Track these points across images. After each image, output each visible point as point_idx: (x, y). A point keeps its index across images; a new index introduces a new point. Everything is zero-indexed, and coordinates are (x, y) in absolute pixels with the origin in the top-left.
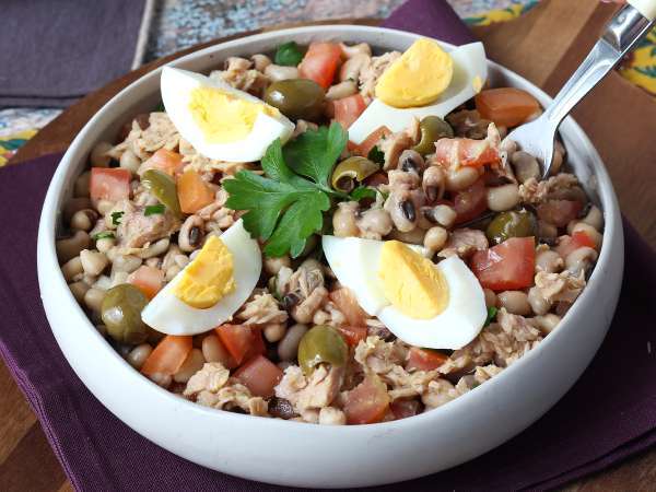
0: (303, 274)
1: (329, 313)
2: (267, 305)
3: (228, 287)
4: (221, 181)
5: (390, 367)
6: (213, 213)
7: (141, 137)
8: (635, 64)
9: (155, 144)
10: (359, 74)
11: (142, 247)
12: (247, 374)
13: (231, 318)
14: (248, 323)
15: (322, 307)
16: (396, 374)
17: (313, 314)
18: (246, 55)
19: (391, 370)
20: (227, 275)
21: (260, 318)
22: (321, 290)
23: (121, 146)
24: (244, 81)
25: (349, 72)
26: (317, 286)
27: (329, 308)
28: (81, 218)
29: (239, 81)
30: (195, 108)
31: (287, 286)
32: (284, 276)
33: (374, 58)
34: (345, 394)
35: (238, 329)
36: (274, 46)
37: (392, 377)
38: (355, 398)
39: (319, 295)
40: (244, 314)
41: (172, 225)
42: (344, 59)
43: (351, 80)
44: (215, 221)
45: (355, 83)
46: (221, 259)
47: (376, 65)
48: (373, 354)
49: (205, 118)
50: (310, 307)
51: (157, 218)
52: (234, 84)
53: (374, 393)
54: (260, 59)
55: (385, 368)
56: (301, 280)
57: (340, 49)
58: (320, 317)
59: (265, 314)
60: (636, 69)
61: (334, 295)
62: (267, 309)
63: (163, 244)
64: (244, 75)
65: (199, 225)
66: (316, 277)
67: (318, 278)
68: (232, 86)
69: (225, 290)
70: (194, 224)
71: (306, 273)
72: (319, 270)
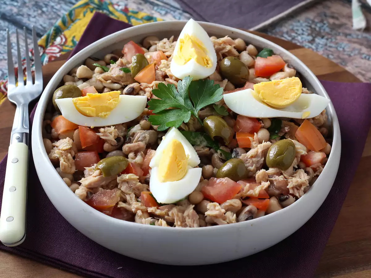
0: (142, 133)
1: (136, 156)
2: (111, 133)
3: (103, 114)
4: (166, 79)
5: (130, 192)
6: (146, 87)
9: (165, 49)
11: (106, 81)
12: (82, 155)
13: (92, 128)
14: (98, 134)
15: (136, 152)
16: (130, 197)
17: (130, 152)
18: (248, 43)
19: (130, 194)
20: (108, 109)
21: (103, 136)
22: (142, 144)
23: (156, 42)
24: (224, 48)
26: (141, 141)
27: (139, 154)
28: (108, 57)
29: (220, 47)
31: (134, 134)
32: (136, 129)
34: (100, 189)
35: (90, 133)
37: (128, 197)
40: (101, 130)
41: (127, 81)
42: (280, 70)
43: (270, 80)
46: (111, 101)
48: (127, 182)
50: (130, 148)
51: (122, 73)
52: (216, 47)
55: (127, 191)
56: (138, 135)
57: (284, 65)
58: (131, 155)
59: (106, 136)
62: (109, 134)
63: (116, 86)
64: (224, 46)
65: (135, 88)
66: (145, 137)
67: (145, 138)
68: (214, 47)
69: (100, 114)
70: (133, 86)
71: (144, 133)
72: (148, 136)
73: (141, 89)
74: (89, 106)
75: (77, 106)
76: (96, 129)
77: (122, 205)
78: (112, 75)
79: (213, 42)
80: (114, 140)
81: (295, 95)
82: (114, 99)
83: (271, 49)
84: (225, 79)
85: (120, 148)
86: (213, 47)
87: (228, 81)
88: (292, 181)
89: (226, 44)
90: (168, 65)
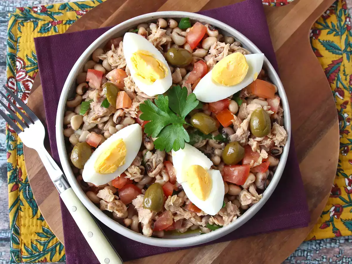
1: (162, 177)
2: (136, 173)
3: (121, 164)
5: (178, 209)
6: (129, 111)
7: (112, 56)
8: (319, 38)
9: (116, 63)
10: (210, 48)
11: (97, 120)
13: (120, 176)
14: (126, 177)
15: (160, 173)
17: (156, 176)
18: (167, 19)
21: (132, 177)
22: (160, 166)
23: (104, 56)
24: (160, 42)
25: (206, 45)
26: (160, 164)
27: (163, 173)
28: (79, 91)
29: (158, 42)
30: (133, 61)
31: (149, 160)
32: (148, 155)
33: (219, 42)
34: (157, 217)
35: (121, 180)
36: (180, 17)
38: (160, 221)
42: (207, 35)
44: (130, 114)
45: (207, 51)
46: (121, 152)
50: (155, 174)
51: (105, 109)
52: (155, 44)
53: (167, 220)
54: (172, 23)
55: (176, 210)
56: (154, 160)
57: (206, 29)
58: (158, 177)
60: (319, 40)
62: (135, 175)
63: (106, 119)
64: (161, 40)
65: (122, 116)
66: (160, 160)
68: (154, 45)
70: (120, 115)
71: (157, 157)
72: (162, 158)
73: (126, 114)
74: (110, 166)
75: (102, 173)
76: (124, 175)
77: (177, 219)
78: (98, 115)
79: (151, 42)
80: (141, 176)
81: (245, 70)
82: (122, 148)
83: (188, 17)
84: (177, 68)
87: (180, 68)
88: (276, 139)
89: (161, 38)
90: (132, 82)
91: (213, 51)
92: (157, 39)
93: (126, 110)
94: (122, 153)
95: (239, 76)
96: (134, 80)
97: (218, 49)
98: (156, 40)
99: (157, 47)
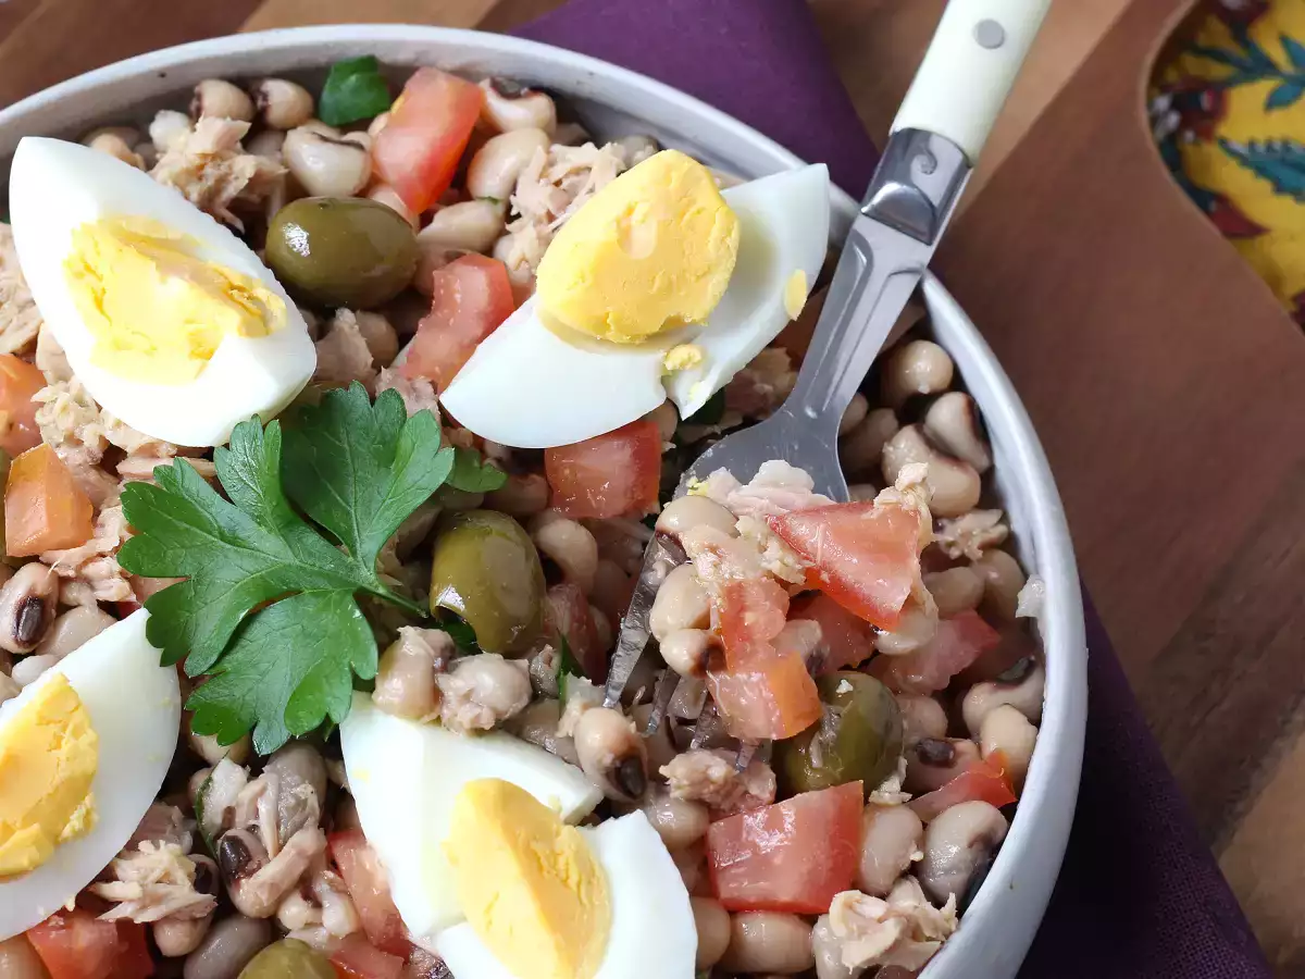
0: (271, 793)
1: (318, 905)
2: (166, 877)
3: (75, 822)
4: (122, 467)
6: (85, 563)
8: (1224, 130)
10: (513, 190)
13: (71, 906)
14: (112, 915)
15: (304, 886)
17: (280, 901)
18: (247, 81)
20: (78, 787)
21: (144, 908)
22: (308, 839)
24: (222, 181)
25: (491, 175)
26: (299, 826)
27: (321, 887)
29: (210, 182)
30: (78, 275)
31: (230, 813)
32: (225, 786)
33: (558, 148)
35: (85, 936)
36: (322, 60)
39: (300, 853)
40: (110, 890)
42: (484, 131)
43: (494, 201)
44: (88, 582)
45: (500, 209)
47: (558, 172)
49: (99, 303)
50: (273, 886)
52: (195, 191)
54: (282, 96)
56: (264, 808)
57: (479, 99)
58: (294, 913)
59: (157, 900)
60: (1224, 143)
61: (342, 853)
62: (162, 889)
64: (224, 169)
65: (45, 593)
66: (301, 804)
67: (304, 809)
68: (187, 197)
69: (67, 831)
70: (31, 591)
71: (280, 790)
72: (310, 788)
73: (63, 581)
74: (10, 830)
76: (91, 902)
79: (170, 183)
80: (200, 897)
82: (71, 727)
83: (365, 54)
84: (338, 312)
85: (226, 910)
86: (186, 202)
87: (354, 311)
89: (223, 159)
90: (81, 402)
91: (532, 199)
92: (201, 167)
93: (66, 560)
94: (74, 756)
95: (693, 279)
96: (97, 391)
97: (558, 183)
98: (197, 173)
99: (207, 205)
